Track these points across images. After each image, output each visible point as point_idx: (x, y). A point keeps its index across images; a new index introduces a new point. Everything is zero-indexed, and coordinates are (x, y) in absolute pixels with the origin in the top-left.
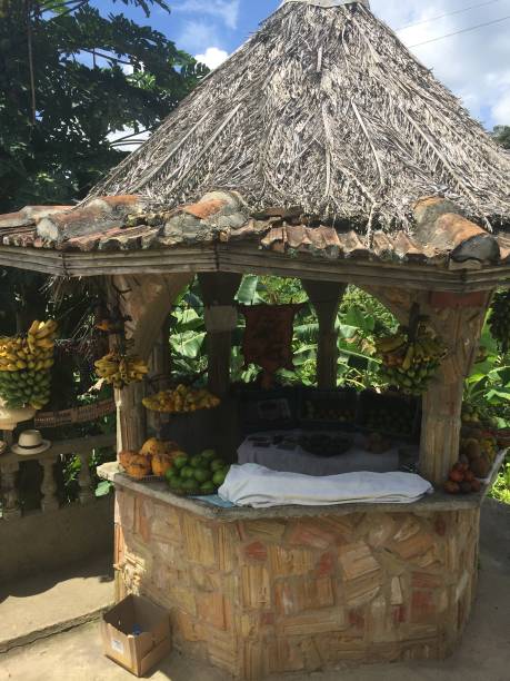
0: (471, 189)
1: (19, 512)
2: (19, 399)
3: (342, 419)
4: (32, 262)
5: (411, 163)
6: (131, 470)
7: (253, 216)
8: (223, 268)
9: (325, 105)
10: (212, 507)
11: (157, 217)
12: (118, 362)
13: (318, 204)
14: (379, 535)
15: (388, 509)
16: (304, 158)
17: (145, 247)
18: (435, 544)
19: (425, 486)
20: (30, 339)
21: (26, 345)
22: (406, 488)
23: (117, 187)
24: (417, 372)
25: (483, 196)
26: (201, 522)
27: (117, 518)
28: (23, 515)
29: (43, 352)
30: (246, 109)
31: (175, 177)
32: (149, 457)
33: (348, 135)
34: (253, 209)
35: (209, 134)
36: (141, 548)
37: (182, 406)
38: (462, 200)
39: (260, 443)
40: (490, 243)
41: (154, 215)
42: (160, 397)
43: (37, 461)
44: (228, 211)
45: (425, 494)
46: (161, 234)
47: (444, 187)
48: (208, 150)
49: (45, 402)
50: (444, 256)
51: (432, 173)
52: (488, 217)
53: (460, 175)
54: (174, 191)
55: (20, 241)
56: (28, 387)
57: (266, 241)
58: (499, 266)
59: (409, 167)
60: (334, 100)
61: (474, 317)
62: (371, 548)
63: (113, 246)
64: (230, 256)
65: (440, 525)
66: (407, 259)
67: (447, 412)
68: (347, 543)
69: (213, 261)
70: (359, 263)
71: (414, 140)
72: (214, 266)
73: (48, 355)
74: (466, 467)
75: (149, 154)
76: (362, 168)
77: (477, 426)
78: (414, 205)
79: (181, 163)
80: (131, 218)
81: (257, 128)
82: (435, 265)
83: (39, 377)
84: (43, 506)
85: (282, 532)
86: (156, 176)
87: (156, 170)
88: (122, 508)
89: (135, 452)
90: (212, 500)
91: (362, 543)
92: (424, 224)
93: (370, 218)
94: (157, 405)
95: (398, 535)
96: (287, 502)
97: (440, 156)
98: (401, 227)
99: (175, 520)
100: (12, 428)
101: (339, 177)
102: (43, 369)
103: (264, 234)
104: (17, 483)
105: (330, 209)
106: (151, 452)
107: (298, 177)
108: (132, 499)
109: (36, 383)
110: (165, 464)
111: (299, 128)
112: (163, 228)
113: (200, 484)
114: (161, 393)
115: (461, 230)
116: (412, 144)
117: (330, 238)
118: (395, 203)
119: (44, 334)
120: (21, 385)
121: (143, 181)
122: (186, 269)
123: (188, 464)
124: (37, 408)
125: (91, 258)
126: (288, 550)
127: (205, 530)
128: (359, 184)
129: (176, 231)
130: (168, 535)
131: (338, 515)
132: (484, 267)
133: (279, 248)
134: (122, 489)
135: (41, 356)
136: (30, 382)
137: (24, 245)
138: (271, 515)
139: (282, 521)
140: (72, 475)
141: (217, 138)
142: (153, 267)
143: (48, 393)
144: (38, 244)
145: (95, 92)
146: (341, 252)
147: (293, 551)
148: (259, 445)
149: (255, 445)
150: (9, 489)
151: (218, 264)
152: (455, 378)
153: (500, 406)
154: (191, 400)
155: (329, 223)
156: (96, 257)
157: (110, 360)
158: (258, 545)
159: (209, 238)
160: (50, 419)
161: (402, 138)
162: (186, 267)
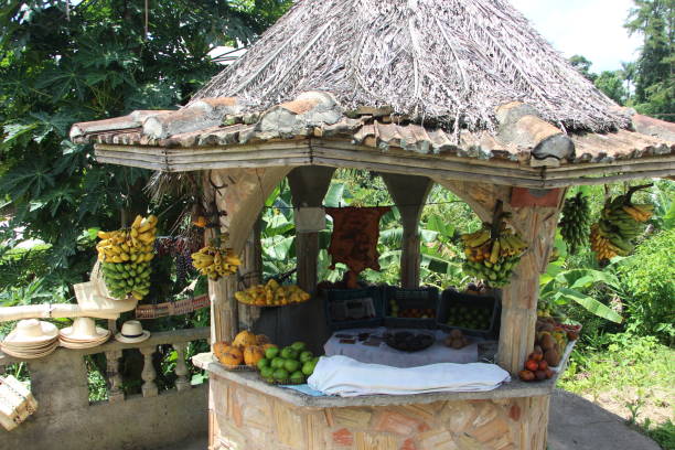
0: (546, 97)
1: (122, 395)
2: (123, 288)
3: (425, 317)
4: (137, 160)
5: (492, 72)
6: (224, 359)
7: (345, 114)
8: (316, 162)
9: (411, 21)
10: (303, 395)
11: (254, 116)
12: (213, 255)
13: (407, 104)
14: (460, 421)
15: (469, 397)
16: (393, 65)
17: (242, 142)
18: (511, 429)
19: (503, 375)
20: (134, 233)
21: (129, 238)
22: (485, 377)
23: (217, 92)
24: (503, 265)
25: (557, 103)
26: (291, 410)
27: (212, 405)
28: (125, 399)
29: (144, 245)
30: (338, 23)
31: (271, 82)
32: (241, 349)
33: (434, 46)
34: (345, 108)
35: (304, 44)
36: (233, 432)
37: (273, 299)
38: (539, 105)
39: (346, 340)
40: (567, 143)
41: (250, 115)
42: (252, 290)
43: (138, 350)
44: (322, 109)
45: (503, 382)
46: (258, 129)
47: (522, 94)
48: (303, 58)
49: (145, 293)
50: (527, 153)
51: (511, 82)
52: (563, 122)
53: (536, 84)
54: (270, 94)
55: (128, 140)
56: (130, 277)
57: (359, 136)
58: (575, 164)
59: (490, 75)
60: (420, 15)
61: (550, 216)
62: (452, 434)
63: (212, 143)
64: (324, 150)
65: (515, 410)
66: (492, 155)
67: (525, 307)
68: (429, 429)
69: (307, 155)
70: (448, 158)
71: (493, 53)
72: (308, 160)
73: (149, 248)
74: (541, 356)
75: (248, 63)
76: (447, 75)
77: (549, 321)
78: (496, 108)
79: (277, 70)
80: (229, 117)
81: (349, 39)
82: (518, 162)
83: (140, 269)
84: (144, 392)
85: (368, 419)
86: (254, 82)
87: (254, 76)
88: (216, 396)
89: (228, 344)
90: (301, 389)
91: (443, 429)
92: (505, 125)
93: (457, 118)
94: (249, 298)
95: (476, 421)
96: (374, 391)
97: (518, 67)
98: (485, 128)
99: (266, 406)
100: (115, 317)
101: (426, 82)
102: (144, 262)
103: (357, 129)
104: (121, 369)
105: (420, 109)
106: (243, 344)
107: (387, 82)
108: (225, 387)
109: (138, 275)
110: (257, 355)
111: (388, 39)
112: (260, 124)
113: (290, 374)
114: (253, 287)
115: (540, 130)
116: (491, 55)
117: (420, 134)
118: (479, 105)
119: (145, 229)
120: (125, 276)
121: (242, 86)
122: (281, 163)
123: (278, 355)
124: (139, 298)
125: (191, 153)
126: (374, 436)
127: (295, 417)
128: (445, 88)
129: (272, 126)
130: (260, 422)
131: (422, 402)
132: (562, 165)
133: (371, 142)
134: (216, 378)
135: (143, 250)
136: (132, 274)
137: (132, 143)
138: (359, 403)
139: (368, 410)
140: (169, 368)
141: (312, 47)
142: (250, 161)
143: (148, 285)
144: (144, 142)
145: (201, 14)
146: (431, 148)
147: (378, 437)
148: (345, 342)
149: (341, 342)
150: (114, 374)
151: (311, 158)
152: (532, 273)
153: (565, 306)
154: (282, 294)
155: (418, 122)
156: (196, 153)
157: (206, 253)
158: (344, 432)
159: (304, 132)
160: (149, 311)
161: (483, 50)
162: (281, 161)
